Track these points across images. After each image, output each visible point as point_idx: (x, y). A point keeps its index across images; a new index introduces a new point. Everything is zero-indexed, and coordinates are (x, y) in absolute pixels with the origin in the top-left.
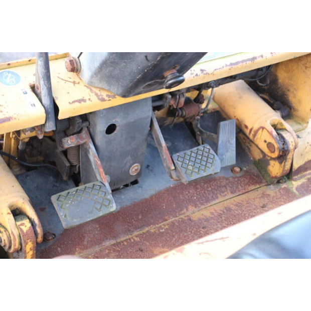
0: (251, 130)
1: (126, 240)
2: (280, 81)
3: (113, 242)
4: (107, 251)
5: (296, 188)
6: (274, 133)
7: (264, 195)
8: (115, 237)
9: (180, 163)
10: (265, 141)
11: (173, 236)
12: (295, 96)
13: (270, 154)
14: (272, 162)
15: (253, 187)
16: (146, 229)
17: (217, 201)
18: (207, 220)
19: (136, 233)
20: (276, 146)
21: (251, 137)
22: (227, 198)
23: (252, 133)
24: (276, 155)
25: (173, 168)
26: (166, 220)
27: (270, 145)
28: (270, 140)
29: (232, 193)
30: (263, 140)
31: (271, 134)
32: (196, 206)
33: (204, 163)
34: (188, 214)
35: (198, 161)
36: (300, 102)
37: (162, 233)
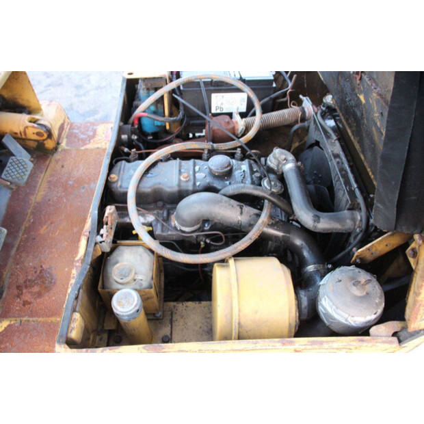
0: (21, 133)
1: (20, 242)
2: (6, 96)
3: (15, 249)
4: (18, 256)
5: (67, 146)
6: (35, 125)
7: (57, 161)
8: (13, 247)
9: (10, 178)
10: (34, 133)
11: (41, 218)
12: (23, 100)
13: (42, 138)
14: (45, 142)
15: (48, 162)
16: (23, 228)
17: (39, 184)
18: (46, 196)
19: (20, 234)
20: (42, 131)
21: (23, 137)
22: (42, 177)
23: (23, 134)
24: (46, 136)
25: (9, 183)
26: (27, 214)
27: (38, 134)
28: (36, 131)
29: (42, 173)
30: (32, 133)
31: (33, 127)
32: (33, 194)
33: (22, 167)
34: (33, 202)
35: (18, 169)
36: (28, 101)
37: (33, 221)
